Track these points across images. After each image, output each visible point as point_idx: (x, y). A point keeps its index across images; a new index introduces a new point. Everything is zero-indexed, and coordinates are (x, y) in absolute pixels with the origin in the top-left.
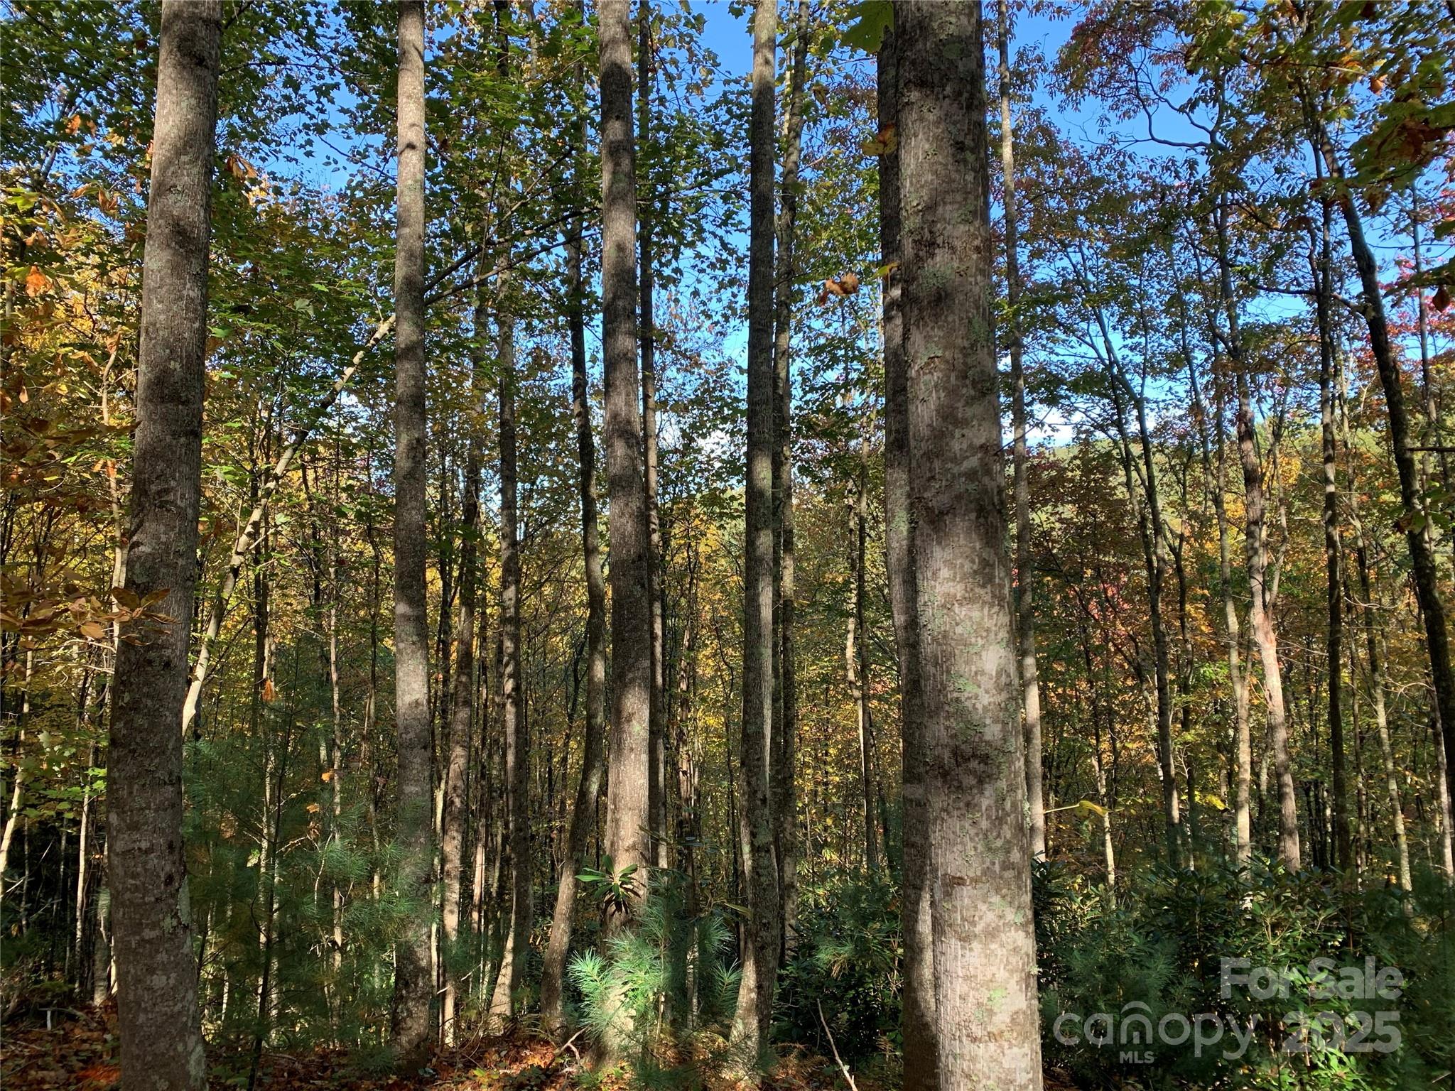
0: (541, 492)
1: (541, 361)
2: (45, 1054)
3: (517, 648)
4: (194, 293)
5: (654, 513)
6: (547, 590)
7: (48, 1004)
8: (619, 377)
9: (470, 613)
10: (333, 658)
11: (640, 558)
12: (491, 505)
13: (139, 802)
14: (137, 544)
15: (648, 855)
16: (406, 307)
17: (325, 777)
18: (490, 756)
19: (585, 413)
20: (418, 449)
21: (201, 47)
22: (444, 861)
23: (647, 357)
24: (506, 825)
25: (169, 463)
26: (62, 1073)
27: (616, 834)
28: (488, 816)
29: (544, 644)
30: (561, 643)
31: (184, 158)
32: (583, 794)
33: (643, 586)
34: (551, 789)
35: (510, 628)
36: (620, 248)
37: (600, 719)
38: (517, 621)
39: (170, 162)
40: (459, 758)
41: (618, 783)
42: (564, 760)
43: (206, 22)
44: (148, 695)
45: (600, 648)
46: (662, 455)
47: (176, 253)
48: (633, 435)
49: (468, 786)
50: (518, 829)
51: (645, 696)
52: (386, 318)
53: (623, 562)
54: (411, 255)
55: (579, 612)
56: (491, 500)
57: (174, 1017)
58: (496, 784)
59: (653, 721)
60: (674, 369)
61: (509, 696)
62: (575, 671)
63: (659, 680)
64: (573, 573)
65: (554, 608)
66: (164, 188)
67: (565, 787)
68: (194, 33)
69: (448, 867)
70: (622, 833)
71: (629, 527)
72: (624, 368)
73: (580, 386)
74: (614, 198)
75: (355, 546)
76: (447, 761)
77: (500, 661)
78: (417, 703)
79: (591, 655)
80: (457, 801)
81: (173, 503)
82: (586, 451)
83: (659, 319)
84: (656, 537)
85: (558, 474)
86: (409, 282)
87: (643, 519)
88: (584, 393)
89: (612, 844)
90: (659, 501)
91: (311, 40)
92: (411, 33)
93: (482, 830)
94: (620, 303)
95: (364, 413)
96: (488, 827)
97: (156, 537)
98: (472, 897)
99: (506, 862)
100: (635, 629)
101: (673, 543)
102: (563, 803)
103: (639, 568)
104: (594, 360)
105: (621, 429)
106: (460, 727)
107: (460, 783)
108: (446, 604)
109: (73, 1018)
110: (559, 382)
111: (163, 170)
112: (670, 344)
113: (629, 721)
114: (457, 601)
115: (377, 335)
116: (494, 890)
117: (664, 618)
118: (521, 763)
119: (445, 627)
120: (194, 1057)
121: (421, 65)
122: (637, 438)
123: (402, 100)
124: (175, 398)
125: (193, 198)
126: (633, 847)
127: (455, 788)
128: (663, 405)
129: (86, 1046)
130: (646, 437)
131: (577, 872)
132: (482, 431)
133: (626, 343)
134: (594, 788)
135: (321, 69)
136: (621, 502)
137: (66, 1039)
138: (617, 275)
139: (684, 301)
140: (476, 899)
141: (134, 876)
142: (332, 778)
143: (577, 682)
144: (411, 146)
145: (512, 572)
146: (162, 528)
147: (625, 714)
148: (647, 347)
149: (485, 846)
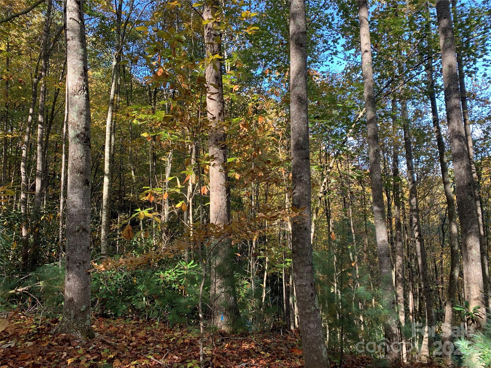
0: (423, 162)
1: (418, 114)
2: (281, 343)
3: (418, 220)
4: (304, 116)
5: (473, 165)
6: (427, 198)
7: (281, 328)
8: (453, 115)
9: (399, 208)
10: (352, 225)
11: (469, 184)
12: (403, 169)
13: (301, 270)
14: (294, 193)
15: (484, 302)
16: (369, 106)
17: (353, 264)
18: (411, 259)
19: (439, 130)
20: (376, 153)
21: (301, 41)
22: (397, 296)
23: (464, 104)
24: (420, 285)
25: (301, 168)
26: (287, 349)
27: (469, 293)
28: (412, 281)
29: (428, 218)
30: (435, 218)
31: (299, 76)
32: (452, 277)
33: (472, 195)
34: (436, 273)
35: (415, 213)
36: (450, 66)
37: (456, 248)
38: (417, 210)
39: (295, 78)
40: (399, 260)
41: (468, 273)
42: (441, 262)
43: (302, 33)
44: (301, 238)
45: (454, 220)
46: (474, 142)
47: (299, 105)
48: (462, 136)
49: (403, 270)
50: (425, 287)
51: (477, 239)
52: (362, 110)
53: (462, 186)
54: (369, 88)
55: (442, 206)
56: (403, 167)
57: (317, 337)
58: (414, 270)
59: (481, 249)
60: (477, 106)
61: (417, 238)
62: (442, 228)
63: (482, 232)
64: (438, 191)
65: (431, 205)
66: (294, 86)
67: (442, 272)
68: (299, 38)
69: (399, 298)
70: (472, 293)
71: (463, 173)
72: (455, 111)
73: (436, 121)
74: (445, 48)
75: (356, 187)
76: (395, 261)
77: (411, 225)
78: (384, 241)
79: (450, 223)
80: (400, 275)
81: (303, 180)
82: (441, 145)
83: (468, 88)
84: (475, 175)
85: (429, 154)
86: (369, 97)
87: (469, 168)
88: (438, 123)
89: (468, 297)
90: (474, 160)
91: (330, 26)
92: (363, 14)
93: (411, 286)
94: (452, 87)
95: (355, 142)
96: (413, 285)
97: (299, 190)
98: (409, 310)
99: (421, 299)
100: (470, 213)
101: (483, 176)
102: (442, 278)
103: (470, 188)
104: (441, 110)
105: (456, 135)
106: (399, 249)
107: (400, 269)
108: (389, 205)
109: (287, 333)
110: (427, 120)
111: (294, 81)
112: (474, 97)
113: (470, 249)
114: (393, 204)
115: (359, 117)
116: (417, 308)
117: (481, 207)
118: (424, 263)
119: (390, 214)
120: (324, 351)
121: (368, 23)
122: (463, 137)
123: (362, 37)
124: (301, 148)
125: (302, 87)
126: (478, 299)
127: (399, 270)
128: (473, 122)
129: (291, 342)
130: (467, 135)
131: (452, 306)
132: (398, 143)
133: (456, 102)
134: (457, 274)
135: (334, 34)
136: (459, 163)
137: (286, 339)
138: (449, 77)
139: (479, 79)
140: (411, 311)
141: (302, 293)
142: (355, 265)
143: (444, 233)
144: (366, 51)
145: (413, 192)
146: (301, 188)
147: (468, 246)
148: (464, 100)
149: (412, 292)
